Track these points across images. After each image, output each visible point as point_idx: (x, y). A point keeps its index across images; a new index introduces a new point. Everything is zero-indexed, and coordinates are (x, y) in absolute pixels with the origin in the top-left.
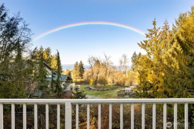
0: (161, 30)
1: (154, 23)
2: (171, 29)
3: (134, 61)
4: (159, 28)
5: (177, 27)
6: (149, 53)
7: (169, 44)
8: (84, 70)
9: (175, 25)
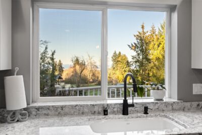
0: (149, 33)
1: (143, 27)
2: (157, 33)
3: (114, 60)
4: (147, 32)
5: (162, 31)
6: (138, 54)
7: (156, 46)
8: (63, 69)
9: (160, 29)
